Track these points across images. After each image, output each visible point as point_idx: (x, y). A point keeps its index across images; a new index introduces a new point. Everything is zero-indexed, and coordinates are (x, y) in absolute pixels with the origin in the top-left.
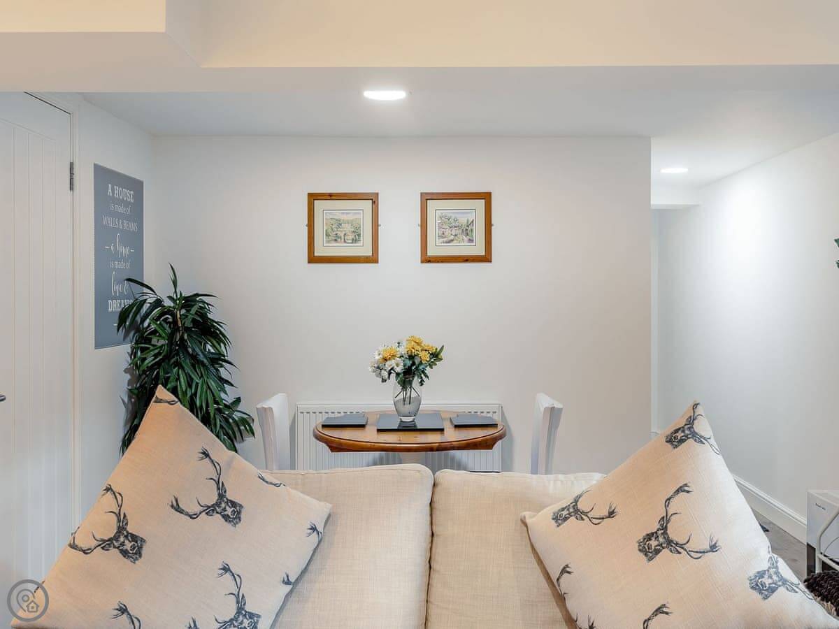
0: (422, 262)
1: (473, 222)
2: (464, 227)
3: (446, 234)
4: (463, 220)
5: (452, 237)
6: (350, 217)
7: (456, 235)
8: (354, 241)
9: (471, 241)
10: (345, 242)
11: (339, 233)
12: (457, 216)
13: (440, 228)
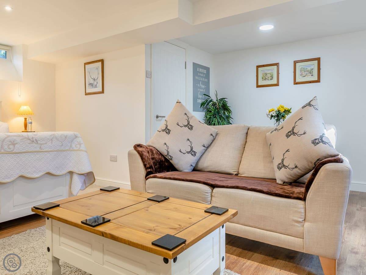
0: (294, 84)
1: (313, 69)
2: (310, 71)
3: (303, 74)
4: (309, 69)
5: (305, 75)
6: (270, 72)
7: (307, 74)
8: (271, 79)
9: (312, 75)
10: (268, 80)
11: (266, 77)
12: (307, 67)
13: (301, 72)
